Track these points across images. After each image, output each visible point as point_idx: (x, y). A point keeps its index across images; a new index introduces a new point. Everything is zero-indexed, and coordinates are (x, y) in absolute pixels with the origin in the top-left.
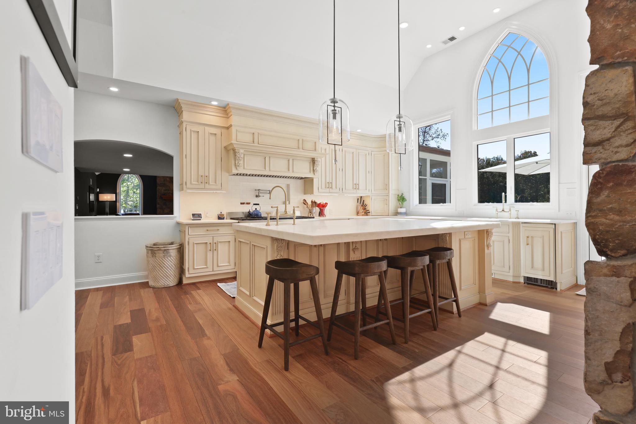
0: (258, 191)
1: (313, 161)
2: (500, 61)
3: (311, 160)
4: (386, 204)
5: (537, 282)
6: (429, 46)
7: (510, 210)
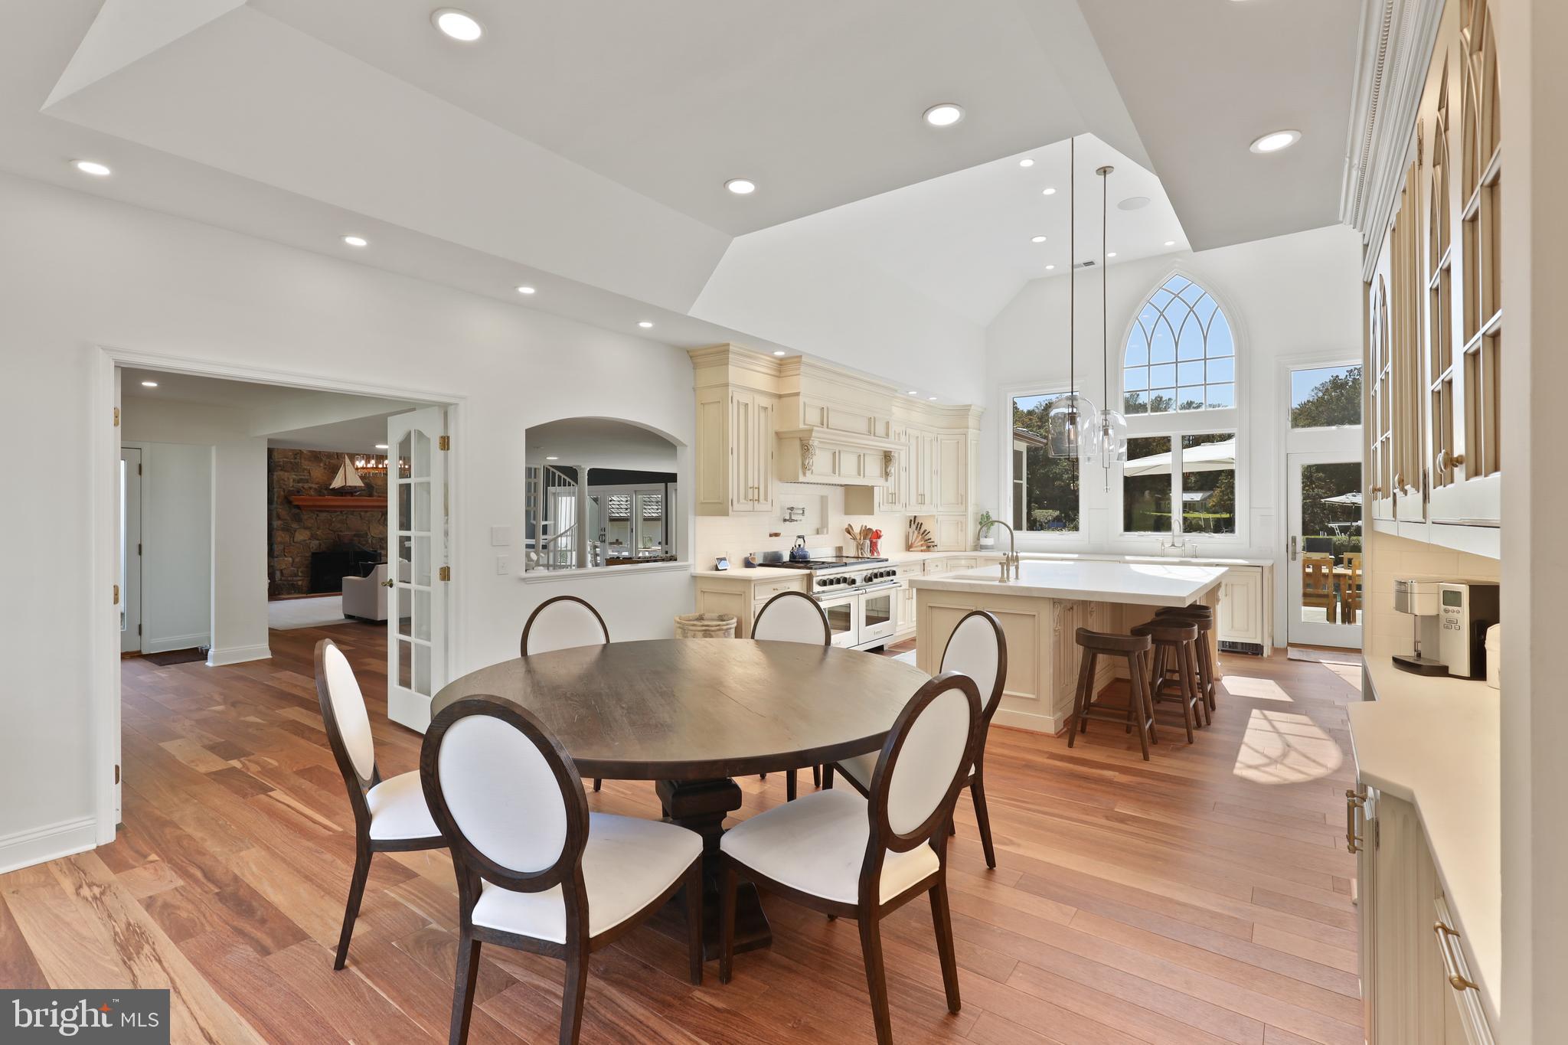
0: (790, 511)
1: (887, 457)
2: (1162, 314)
3: (882, 454)
4: (962, 530)
5: (1236, 647)
6: (1050, 267)
7: (1184, 545)
